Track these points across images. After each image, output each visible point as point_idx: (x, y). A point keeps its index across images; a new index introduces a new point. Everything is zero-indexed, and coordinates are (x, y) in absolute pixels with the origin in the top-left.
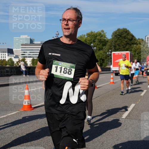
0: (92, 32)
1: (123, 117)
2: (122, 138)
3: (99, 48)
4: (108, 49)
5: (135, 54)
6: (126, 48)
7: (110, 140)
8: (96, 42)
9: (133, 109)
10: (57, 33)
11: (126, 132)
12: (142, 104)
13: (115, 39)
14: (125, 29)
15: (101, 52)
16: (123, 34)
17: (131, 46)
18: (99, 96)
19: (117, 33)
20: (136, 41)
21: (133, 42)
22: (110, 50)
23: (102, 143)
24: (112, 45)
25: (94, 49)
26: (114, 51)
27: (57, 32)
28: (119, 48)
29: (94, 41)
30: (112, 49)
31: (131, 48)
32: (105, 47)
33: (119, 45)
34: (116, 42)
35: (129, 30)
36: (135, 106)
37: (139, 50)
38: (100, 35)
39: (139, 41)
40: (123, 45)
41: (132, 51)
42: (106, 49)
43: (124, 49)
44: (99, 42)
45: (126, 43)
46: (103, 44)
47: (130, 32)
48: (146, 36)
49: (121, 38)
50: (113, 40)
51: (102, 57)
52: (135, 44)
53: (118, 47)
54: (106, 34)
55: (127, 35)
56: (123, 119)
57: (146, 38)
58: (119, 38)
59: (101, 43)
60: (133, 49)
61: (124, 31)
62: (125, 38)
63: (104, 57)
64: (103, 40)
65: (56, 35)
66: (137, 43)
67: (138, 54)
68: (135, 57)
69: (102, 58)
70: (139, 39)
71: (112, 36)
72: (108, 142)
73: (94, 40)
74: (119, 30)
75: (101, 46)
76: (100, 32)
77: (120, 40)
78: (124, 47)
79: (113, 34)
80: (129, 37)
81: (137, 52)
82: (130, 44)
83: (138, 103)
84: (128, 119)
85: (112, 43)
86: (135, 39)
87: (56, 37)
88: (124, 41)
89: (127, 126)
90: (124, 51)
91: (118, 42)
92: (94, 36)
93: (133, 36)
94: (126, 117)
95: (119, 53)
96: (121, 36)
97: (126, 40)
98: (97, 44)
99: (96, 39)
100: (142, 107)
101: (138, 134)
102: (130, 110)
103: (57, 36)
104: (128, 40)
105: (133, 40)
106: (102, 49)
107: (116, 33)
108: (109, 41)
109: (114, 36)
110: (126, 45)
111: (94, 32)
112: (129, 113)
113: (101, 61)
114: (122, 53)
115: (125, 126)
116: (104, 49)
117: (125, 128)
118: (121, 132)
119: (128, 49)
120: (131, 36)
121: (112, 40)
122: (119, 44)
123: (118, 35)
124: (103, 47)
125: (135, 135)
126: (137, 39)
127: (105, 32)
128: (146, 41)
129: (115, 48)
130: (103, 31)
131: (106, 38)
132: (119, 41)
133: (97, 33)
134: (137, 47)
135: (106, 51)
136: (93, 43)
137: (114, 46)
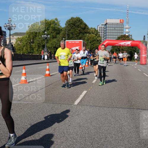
0: (46, 20)
1: (75, 104)
2: (74, 123)
3: (53, 36)
4: (62, 38)
5: (87, 43)
6: (79, 37)
7: (62, 126)
8: (50, 30)
9: (85, 95)
10: (10, 20)
11: (77, 117)
12: (94, 91)
13: (69, 28)
14: (79, 18)
15: (55, 40)
16: (76, 23)
17: (84, 35)
18: (52, 84)
19: (71, 22)
20: (89, 30)
21: (86, 31)
22: (64, 39)
23: (54, 129)
24: (66, 34)
25: (48, 37)
26: (68, 40)
27: (10, 18)
28: (73, 37)
29: (48, 30)
30: (65, 37)
31: (84, 37)
32: (59, 35)
33: (72, 34)
34: (69, 30)
35: (82, 19)
36: (87, 93)
37: (91, 39)
38: (54, 23)
39: (91, 30)
40: (76, 34)
41: (85, 40)
42: (59, 38)
43: (78, 38)
44: (53, 30)
45: (79, 32)
46: (57, 32)
47: (83, 21)
48: (98, 26)
49: (74, 27)
50: (67, 28)
51: (55, 45)
52: (88, 33)
53: (71, 36)
54: (60, 23)
55: (81, 24)
56: (76, 106)
57: (98, 28)
58: (72, 26)
59: (55, 31)
60: (86, 38)
61: (77, 20)
62: (78, 26)
63: (57, 46)
64: (57, 29)
65: (8, 22)
66: (89, 32)
67: (90, 42)
68: (88, 46)
69: (55, 47)
70: (92, 28)
71: (66, 25)
72: (60, 128)
73: (48, 28)
74: (72, 18)
75: (54, 34)
76: (54, 20)
77: (73, 28)
78: (77, 36)
79: (67, 22)
80: (83, 26)
81: (89, 41)
82: (83, 33)
83: (89, 90)
84: (80, 105)
85: (66, 32)
86: (88, 28)
87: (8, 23)
88: (77, 29)
89: (78, 112)
90: (77, 40)
91: (71, 31)
92: (48, 24)
93: (86, 25)
94: (78, 103)
95: (72, 42)
96: (74, 25)
97: (79, 29)
98: (51, 32)
99: (50, 27)
100: (93, 93)
101: (89, 119)
102: (82, 97)
103: (10, 23)
104: (82, 29)
105: (86, 29)
106: (56, 37)
107: (69, 22)
108: (63, 30)
109: (67, 25)
110: (79, 34)
111: (48, 20)
112: (81, 99)
113: (55, 49)
114: (75, 41)
115: (77, 112)
116: (58, 37)
117: (76, 114)
118: (73, 118)
119: (81, 38)
120: (84, 26)
121: (65, 28)
122: (73, 32)
123: (72, 24)
124: (57, 36)
125: (86, 120)
126: (90, 28)
127: (59, 21)
128: (99, 31)
129: (68, 37)
130: (57, 20)
131: (60, 26)
132: (73, 30)
133: (51, 21)
134: (90, 36)
135: (60, 39)
136: (46, 31)
137: (68, 35)
